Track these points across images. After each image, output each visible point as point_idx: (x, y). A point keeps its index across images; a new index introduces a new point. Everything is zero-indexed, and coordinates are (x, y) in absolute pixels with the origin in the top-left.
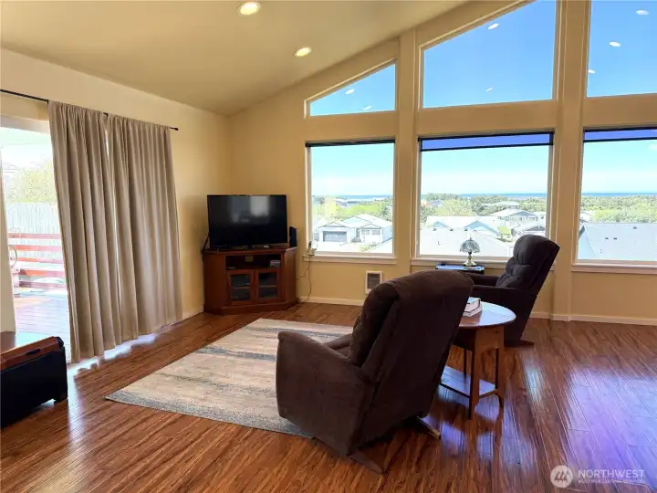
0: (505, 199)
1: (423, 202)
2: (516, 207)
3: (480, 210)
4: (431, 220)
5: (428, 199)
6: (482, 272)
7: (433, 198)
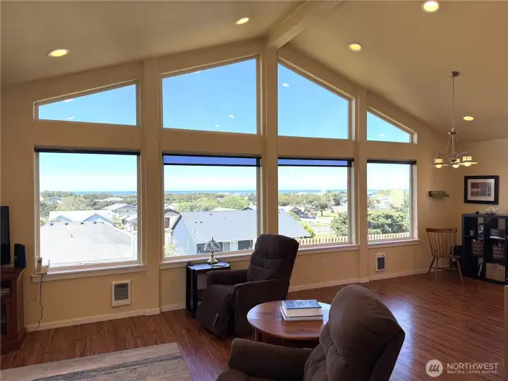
0: (112, 196)
1: (41, 199)
2: (121, 202)
3: (94, 205)
4: (53, 215)
5: (44, 197)
6: (229, 268)
7: (50, 195)
